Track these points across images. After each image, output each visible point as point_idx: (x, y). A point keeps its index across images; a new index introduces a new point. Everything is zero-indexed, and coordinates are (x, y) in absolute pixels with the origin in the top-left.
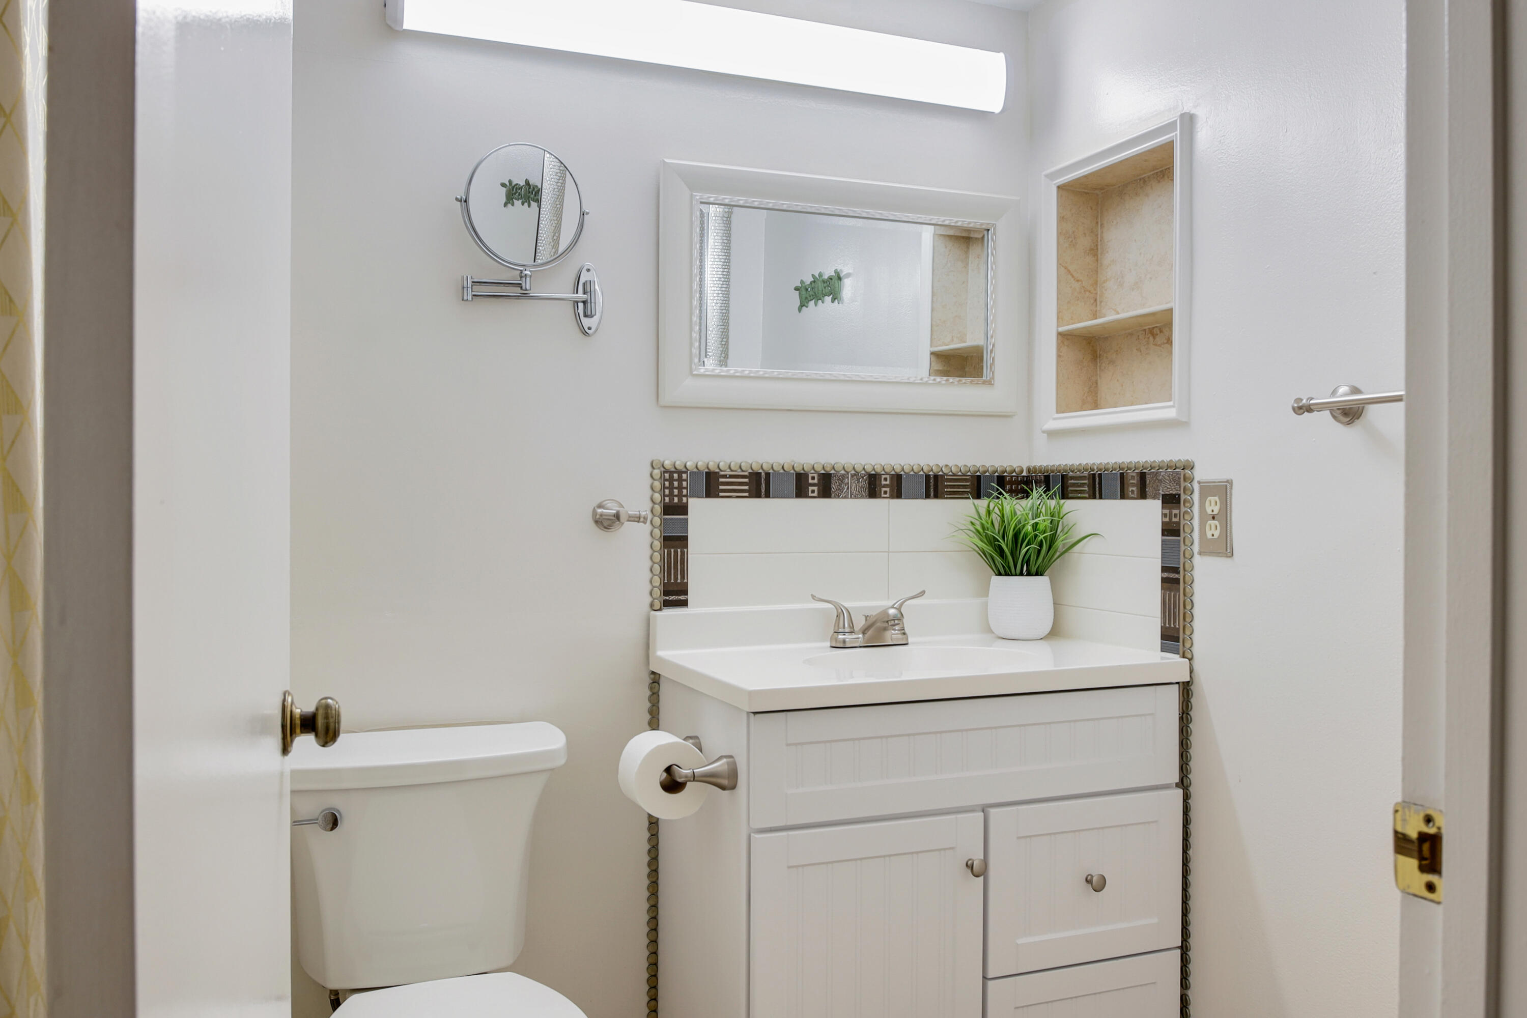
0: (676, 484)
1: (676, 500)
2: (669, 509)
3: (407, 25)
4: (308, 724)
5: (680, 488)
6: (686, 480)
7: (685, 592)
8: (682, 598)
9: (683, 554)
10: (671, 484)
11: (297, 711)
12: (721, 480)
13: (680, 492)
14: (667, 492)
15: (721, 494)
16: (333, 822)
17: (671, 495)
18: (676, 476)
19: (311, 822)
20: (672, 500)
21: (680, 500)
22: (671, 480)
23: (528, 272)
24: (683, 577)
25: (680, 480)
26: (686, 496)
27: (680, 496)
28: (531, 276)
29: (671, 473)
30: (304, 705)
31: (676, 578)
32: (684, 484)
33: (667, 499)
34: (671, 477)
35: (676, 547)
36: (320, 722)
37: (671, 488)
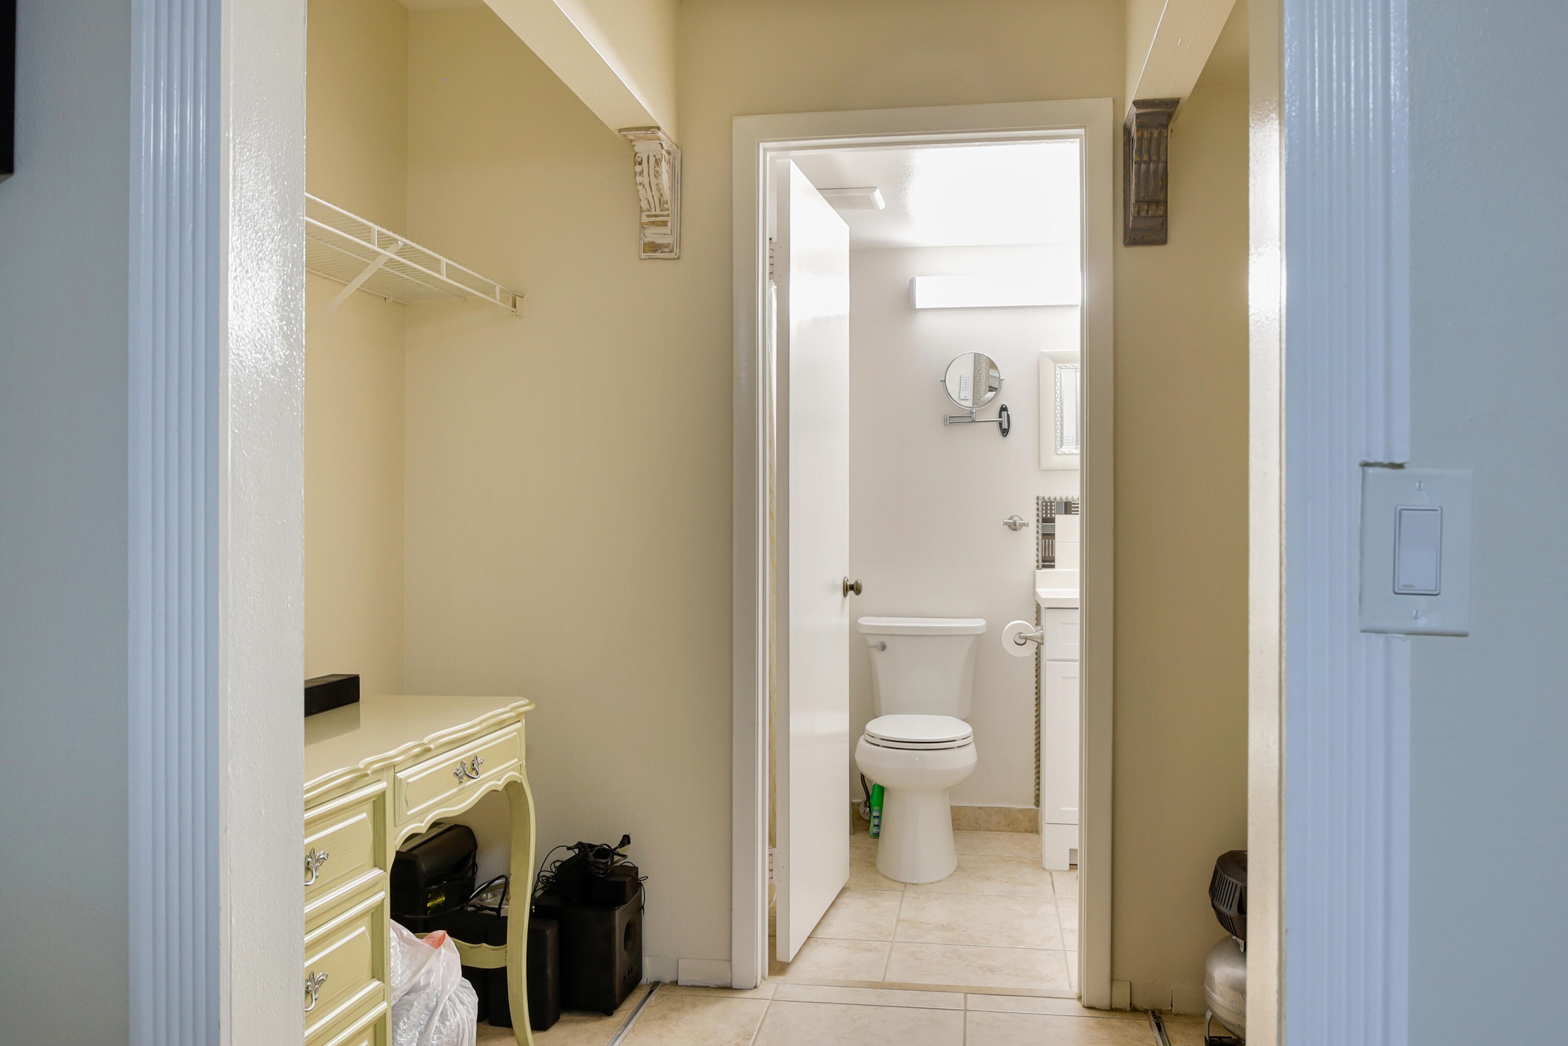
0: (1049, 508)
1: (1049, 516)
2: (1045, 520)
3: (917, 307)
4: (852, 587)
5: (1051, 510)
6: (1054, 510)
7: (1054, 561)
8: (1052, 564)
9: (1052, 542)
10: (1046, 507)
11: (848, 583)
12: (1073, 506)
13: (1051, 511)
14: (1044, 512)
15: (1073, 513)
16: (883, 647)
17: (1046, 513)
18: (1049, 504)
19: (874, 647)
20: (1046, 515)
21: (1051, 515)
22: (1046, 506)
23: (974, 411)
24: (1052, 553)
25: (1051, 506)
26: (1054, 514)
27: (1051, 513)
28: (975, 413)
29: (1046, 502)
30: (851, 582)
31: (1049, 555)
32: (1053, 507)
33: (1044, 515)
34: (1046, 504)
35: (1049, 539)
36: (855, 587)
37: (1046, 510)
